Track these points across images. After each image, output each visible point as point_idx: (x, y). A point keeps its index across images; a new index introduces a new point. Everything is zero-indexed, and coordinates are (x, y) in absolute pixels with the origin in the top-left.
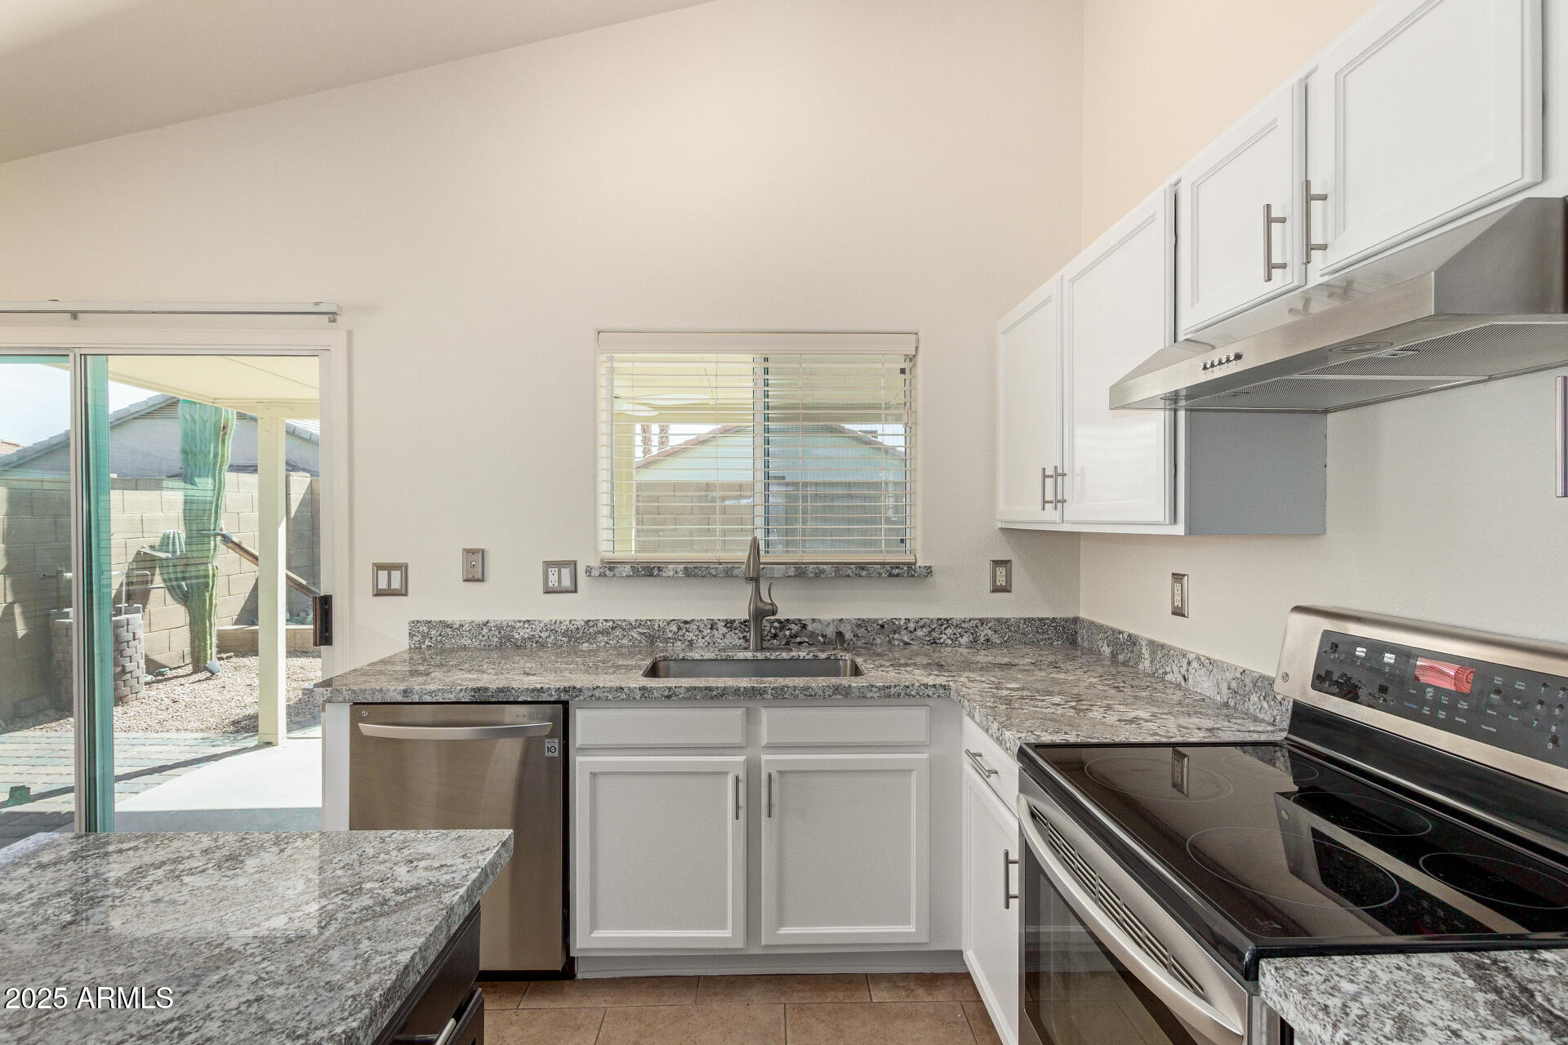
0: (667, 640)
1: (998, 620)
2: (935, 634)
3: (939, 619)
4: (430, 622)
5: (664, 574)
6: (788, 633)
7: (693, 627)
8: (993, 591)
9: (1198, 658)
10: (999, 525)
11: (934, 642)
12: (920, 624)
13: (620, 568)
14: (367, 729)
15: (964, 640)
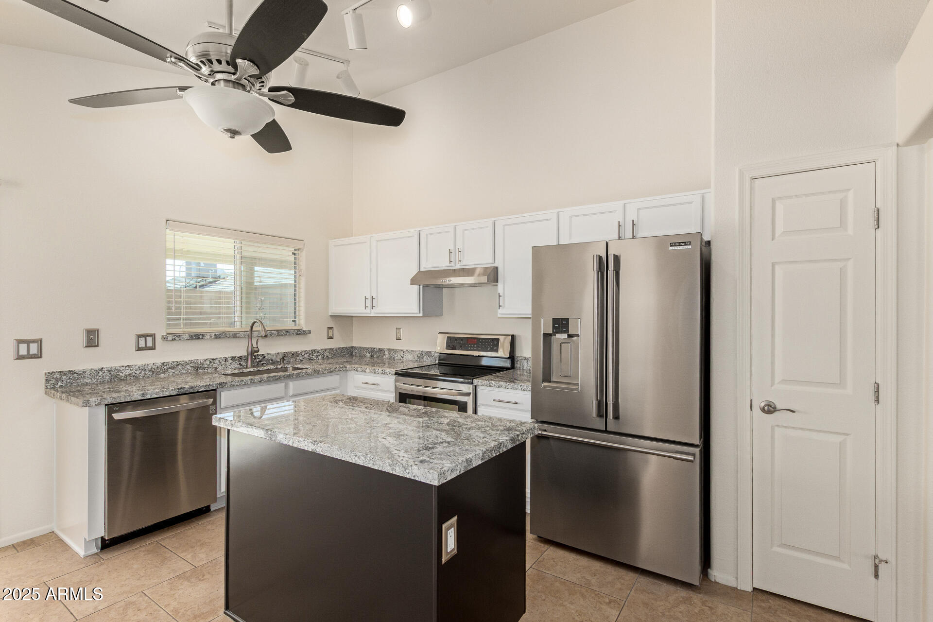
0: (204, 369)
1: (330, 349)
2: (311, 356)
3: (312, 350)
4: (62, 372)
5: (205, 338)
6: (258, 360)
7: (217, 361)
8: (328, 339)
9: (407, 350)
10: (330, 314)
11: (310, 359)
12: (306, 352)
13: (183, 336)
14: (117, 416)
15: (320, 357)
